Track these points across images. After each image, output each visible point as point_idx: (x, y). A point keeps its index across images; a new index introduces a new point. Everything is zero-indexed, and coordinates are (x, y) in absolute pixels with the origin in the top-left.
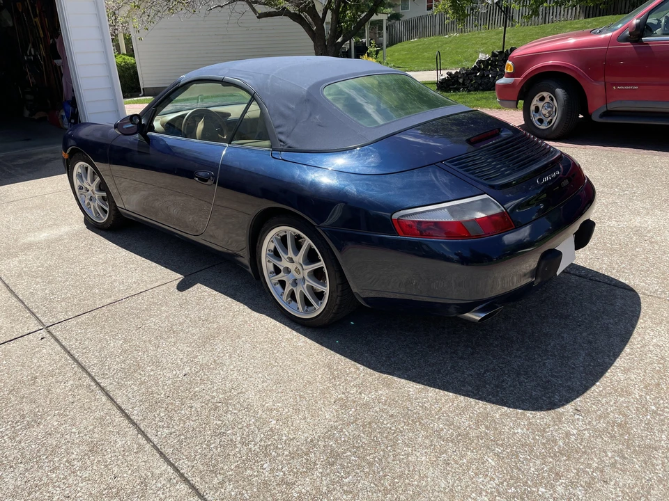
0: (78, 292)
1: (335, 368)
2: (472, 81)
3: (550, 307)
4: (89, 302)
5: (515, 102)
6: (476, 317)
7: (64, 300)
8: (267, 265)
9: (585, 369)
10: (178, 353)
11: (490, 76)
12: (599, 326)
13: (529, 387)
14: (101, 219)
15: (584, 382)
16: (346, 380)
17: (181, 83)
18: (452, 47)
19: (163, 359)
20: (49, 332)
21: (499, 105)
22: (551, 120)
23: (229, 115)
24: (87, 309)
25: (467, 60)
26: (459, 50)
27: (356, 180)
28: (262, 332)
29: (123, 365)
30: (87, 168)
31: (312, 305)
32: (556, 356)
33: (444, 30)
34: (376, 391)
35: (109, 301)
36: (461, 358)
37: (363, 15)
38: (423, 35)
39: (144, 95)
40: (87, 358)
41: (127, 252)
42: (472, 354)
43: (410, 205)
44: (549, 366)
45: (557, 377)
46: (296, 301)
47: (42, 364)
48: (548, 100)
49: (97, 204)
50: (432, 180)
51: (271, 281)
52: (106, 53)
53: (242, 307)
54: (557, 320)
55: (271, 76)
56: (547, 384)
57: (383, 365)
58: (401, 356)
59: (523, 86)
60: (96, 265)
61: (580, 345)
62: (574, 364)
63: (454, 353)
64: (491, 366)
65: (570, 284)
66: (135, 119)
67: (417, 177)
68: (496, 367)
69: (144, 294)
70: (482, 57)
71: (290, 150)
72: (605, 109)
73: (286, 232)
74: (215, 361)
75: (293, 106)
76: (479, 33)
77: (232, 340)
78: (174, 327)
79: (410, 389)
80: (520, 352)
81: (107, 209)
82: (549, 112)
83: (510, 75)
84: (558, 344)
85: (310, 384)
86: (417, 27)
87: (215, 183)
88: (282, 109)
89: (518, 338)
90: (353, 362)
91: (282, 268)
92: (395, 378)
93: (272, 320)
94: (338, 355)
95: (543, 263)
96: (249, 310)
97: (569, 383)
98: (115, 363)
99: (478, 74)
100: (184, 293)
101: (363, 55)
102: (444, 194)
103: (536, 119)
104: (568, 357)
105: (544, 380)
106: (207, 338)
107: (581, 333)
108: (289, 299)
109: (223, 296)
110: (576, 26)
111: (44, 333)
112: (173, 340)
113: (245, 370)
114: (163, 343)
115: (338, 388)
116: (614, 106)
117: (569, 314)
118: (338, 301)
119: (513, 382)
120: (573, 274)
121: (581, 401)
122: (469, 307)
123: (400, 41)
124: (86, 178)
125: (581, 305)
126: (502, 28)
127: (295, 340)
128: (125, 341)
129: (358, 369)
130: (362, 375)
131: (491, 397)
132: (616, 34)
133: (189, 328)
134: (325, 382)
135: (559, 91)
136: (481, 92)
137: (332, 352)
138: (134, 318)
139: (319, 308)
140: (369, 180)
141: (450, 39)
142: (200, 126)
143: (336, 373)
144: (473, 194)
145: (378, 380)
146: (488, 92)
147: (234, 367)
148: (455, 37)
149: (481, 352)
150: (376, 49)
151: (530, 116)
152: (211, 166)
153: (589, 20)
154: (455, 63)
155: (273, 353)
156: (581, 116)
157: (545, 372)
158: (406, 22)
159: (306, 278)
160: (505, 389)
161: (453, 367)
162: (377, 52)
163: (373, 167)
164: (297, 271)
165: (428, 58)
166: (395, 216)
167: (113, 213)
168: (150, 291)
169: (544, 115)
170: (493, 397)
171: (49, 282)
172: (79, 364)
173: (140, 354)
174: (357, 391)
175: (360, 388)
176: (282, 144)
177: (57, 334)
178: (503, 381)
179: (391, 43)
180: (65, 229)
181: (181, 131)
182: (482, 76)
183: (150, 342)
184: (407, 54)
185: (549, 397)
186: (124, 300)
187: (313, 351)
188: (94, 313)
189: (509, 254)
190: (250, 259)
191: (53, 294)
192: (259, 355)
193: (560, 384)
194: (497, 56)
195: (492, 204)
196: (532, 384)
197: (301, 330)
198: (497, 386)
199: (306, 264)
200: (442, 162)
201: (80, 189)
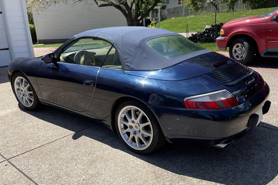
0: (21, 142)
1: (157, 173)
2: (203, 38)
3: (253, 141)
4: (28, 147)
5: (226, 48)
6: (222, 146)
7: (14, 146)
8: (120, 125)
9: (272, 169)
10: (78, 169)
11: (211, 36)
12: (275, 149)
13: (248, 178)
14: (29, 105)
15: (272, 174)
16: (163, 179)
17: (75, 39)
18: (191, 22)
19: (71, 173)
20: (9, 162)
21: (218, 49)
22: (242, 56)
23: (95, 53)
24: (27, 150)
25: (198, 28)
26: (194, 23)
27: (165, 83)
28: (119, 158)
29: (50, 176)
30: (22, 80)
31: (144, 143)
32: (258, 163)
33: (187, 14)
34: (178, 183)
35: (38, 146)
36: (216, 166)
37: (150, 7)
38: (177, 16)
39: (39, 43)
40: (31, 174)
41: (44, 121)
42: (221, 164)
43: (192, 95)
44: (256, 168)
45: (260, 173)
46: (135, 142)
47: (8, 178)
48: (240, 47)
49: (26, 98)
50: (201, 83)
51: (122, 133)
52: (24, 23)
53: (107, 146)
54: (256, 147)
55: (121, 36)
56: (256, 176)
57: (180, 171)
58: (188, 166)
59: (229, 41)
60: (29, 128)
61: (268, 158)
62: (267, 167)
63: (212, 164)
64: (230, 169)
65: (260, 131)
66: (51, 56)
67: (193, 82)
68: (232, 169)
69: (56, 141)
70: (207, 27)
71: (132, 70)
72: (266, 51)
73: (131, 108)
74: (97, 173)
75: (133, 50)
76: (203, 16)
77: (105, 162)
78: (74, 157)
79: (194, 181)
80: (242, 162)
81: (33, 100)
82: (241, 53)
83: (223, 36)
84: (258, 158)
85: (146, 181)
86: (174, 12)
87: (94, 86)
88: (128, 51)
89: (240, 156)
90: (165, 170)
91: (128, 126)
92: (187, 177)
93: (123, 152)
94: (158, 167)
95: (251, 120)
96: (111, 148)
97: (266, 175)
98: (47, 176)
99: (206, 35)
100: (76, 140)
101: (149, 25)
102: (206, 89)
103: (236, 55)
104: (264, 164)
105: (255, 174)
106: (92, 161)
107: (268, 153)
108: (132, 141)
109: (97, 141)
110: (248, 13)
111: (6, 162)
112: (75, 163)
113: (113, 176)
114: (70, 165)
115: (160, 182)
116: (270, 50)
117: (261, 144)
118: (157, 140)
119: (241, 176)
120: (261, 126)
121: (272, 183)
122: (219, 141)
123: (166, 19)
124: (22, 85)
125: (266, 140)
126: (214, 14)
127: (136, 161)
128: (50, 165)
129: (168, 173)
130: (171, 176)
131: (232, 183)
132: (270, 18)
133: (82, 157)
134: (153, 180)
135: (245, 43)
136: (208, 43)
137: (155, 166)
138: (52, 154)
139: (147, 145)
140: (172, 84)
141: (190, 18)
142: (82, 59)
143: (158, 175)
144: (220, 89)
145: (179, 178)
146: (211, 43)
147: (108, 175)
148: (192, 17)
149: (224, 163)
150: (155, 22)
151: (232, 54)
152: (92, 78)
153: (254, 10)
154: (193, 29)
155: (126, 168)
156: (255, 54)
157: (254, 171)
158: (169, 10)
159: (141, 130)
160: (237, 179)
161: (212, 170)
162: (156, 23)
163: (173, 77)
164: (136, 127)
165: (180, 27)
166: (185, 100)
167: (36, 102)
168: (59, 140)
169: (239, 54)
170: (233, 183)
171: (5, 137)
172: (28, 177)
173: (59, 171)
174: (169, 184)
175: (170, 182)
176: (128, 67)
177: (14, 163)
178: (236, 176)
179: (162, 19)
180: (9, 111)
181: (73, 61)
182: (208, 36)
183: (63, 165)
184: (170, 25)
185: (258, 182)
186: (46, 145)
187: (146, 166)
188: (31, 152)
189: (235, 117)
190: (112, 122)
191: (8, 143)
192: (119, 169)
193: (262, 176)
194: (214, 26)
195: (228, 93)
196: (250, 176)
197: (138, 156)
198: (234, 178)
199: (141, 123)
200: (204, 75)
201: (17, 90)
